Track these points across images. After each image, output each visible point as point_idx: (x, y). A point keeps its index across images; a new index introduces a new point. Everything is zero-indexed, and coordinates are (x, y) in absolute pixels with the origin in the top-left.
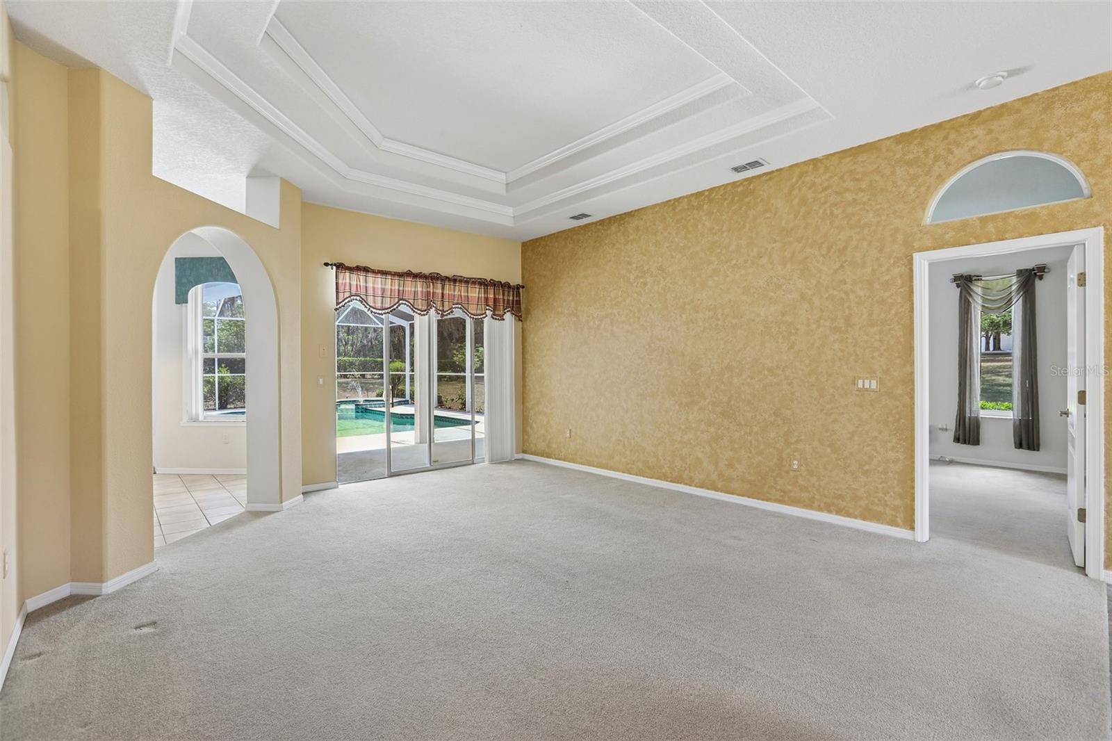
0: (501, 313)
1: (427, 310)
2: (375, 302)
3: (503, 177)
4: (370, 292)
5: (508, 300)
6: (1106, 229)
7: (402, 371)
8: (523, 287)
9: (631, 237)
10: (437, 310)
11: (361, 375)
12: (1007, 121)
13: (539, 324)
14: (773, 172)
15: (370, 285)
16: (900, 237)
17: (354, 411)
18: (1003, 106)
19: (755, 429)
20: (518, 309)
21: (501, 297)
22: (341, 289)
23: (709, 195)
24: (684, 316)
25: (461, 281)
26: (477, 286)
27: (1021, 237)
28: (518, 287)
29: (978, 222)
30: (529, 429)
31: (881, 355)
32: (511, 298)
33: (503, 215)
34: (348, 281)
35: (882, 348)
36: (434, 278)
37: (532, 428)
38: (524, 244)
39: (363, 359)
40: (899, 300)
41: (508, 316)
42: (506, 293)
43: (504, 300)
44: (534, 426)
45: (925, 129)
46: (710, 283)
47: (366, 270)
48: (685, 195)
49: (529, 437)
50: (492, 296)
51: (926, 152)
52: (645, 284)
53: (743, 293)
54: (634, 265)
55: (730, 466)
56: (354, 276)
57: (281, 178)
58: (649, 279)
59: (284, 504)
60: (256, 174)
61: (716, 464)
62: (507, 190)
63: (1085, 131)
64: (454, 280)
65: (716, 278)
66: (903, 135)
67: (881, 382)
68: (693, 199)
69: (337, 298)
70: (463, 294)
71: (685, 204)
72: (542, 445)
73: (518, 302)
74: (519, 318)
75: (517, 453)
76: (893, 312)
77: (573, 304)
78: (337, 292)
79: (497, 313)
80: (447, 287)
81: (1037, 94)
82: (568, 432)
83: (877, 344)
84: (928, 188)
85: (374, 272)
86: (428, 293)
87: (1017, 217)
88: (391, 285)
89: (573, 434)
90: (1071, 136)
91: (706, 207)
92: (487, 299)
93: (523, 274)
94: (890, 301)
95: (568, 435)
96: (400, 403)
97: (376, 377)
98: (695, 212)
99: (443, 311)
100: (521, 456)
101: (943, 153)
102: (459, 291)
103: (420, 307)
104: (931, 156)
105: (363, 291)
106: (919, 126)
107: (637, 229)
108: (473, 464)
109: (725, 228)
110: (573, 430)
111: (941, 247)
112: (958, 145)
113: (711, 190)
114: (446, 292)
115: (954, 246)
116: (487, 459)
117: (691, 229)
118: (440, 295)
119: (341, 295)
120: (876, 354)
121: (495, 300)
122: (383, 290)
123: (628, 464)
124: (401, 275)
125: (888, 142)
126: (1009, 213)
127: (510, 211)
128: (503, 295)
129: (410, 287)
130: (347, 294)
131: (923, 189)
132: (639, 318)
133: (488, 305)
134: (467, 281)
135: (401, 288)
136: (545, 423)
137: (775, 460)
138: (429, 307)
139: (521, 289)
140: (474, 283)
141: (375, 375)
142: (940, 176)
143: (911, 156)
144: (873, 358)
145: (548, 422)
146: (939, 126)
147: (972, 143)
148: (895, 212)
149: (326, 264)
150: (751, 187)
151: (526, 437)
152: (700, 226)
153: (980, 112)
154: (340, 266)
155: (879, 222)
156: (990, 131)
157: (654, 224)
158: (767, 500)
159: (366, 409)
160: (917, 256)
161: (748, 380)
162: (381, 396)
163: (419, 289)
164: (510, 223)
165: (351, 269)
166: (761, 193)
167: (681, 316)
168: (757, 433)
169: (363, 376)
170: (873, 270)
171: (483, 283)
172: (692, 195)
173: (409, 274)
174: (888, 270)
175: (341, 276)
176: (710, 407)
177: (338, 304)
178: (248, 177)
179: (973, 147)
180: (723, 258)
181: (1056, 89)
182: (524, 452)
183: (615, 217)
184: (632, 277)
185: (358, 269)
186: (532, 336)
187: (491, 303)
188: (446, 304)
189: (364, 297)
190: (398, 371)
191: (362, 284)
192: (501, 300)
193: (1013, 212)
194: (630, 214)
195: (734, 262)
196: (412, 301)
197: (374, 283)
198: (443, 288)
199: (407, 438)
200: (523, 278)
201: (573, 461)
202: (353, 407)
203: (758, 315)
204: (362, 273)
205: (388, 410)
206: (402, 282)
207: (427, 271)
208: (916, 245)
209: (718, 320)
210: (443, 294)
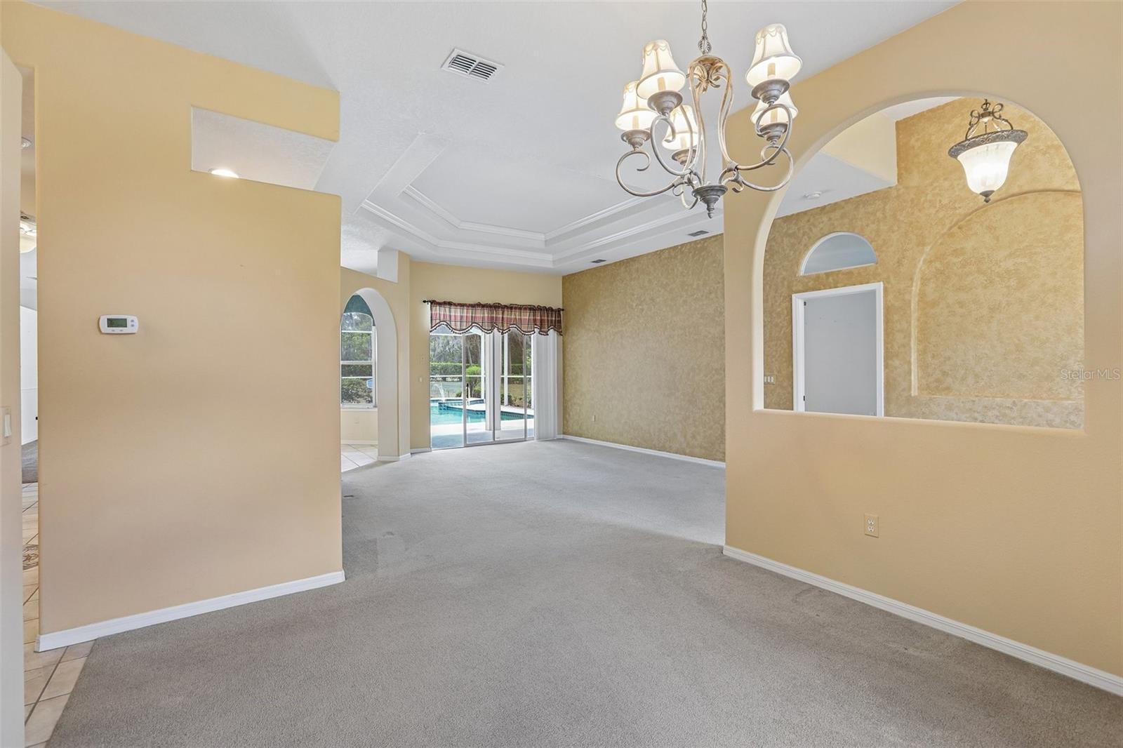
0: (546, 330)
1: (492, 330)
2: (455, 326)
3: (542, 237)
4: (453, 318)
5: (552, 321)
6: (884, 284)
7: (478, 374)
8: (563, 310)
9: (634, 276)
10: (498, 329)
11: (442, 378)
12: (838, 214)
13: (574, 338)
14: (717, 235)
15: (453, 314)
16: (786, 283)
17: (438, 408)
18: (836, 204)
19: (708, 411)
20: (558, 326)
21: (546, 318)
22: (434, 318)
23: (681, 249)
24: (666, 333)
25: (516, 308)
26: (528, 311)
27: (845, 286)
28: (559, 310)
29: (824, 276)
30: (567, 416)
31: (776, 360)
32: (554, 319)
33: (545, 261)
34: (438, 312)
35: (777, 356)
36: (496, 307)
37: (569, 415)
38: (564, 278)
39: (445, 364)
40: (786, 324)
41: (551, 332)
42: (550, 315)
43: (548, 320)
44: (571, 413)
45: (798, 214)
46: (681, 310)
47: (450, 304)
48: (666, 247)
49: (567, 422)
50: (539, 318)
51: (799, 229)
52: (642, 310)
53: (701, 318)
54: (636, 296)
55: (694, 437)
56: (442, 309)
57: (400, 252)
58: (645, 307)
59: (400, 457)
60: (384, 250)
61: (685, 437)
62: (546, 245)
63: (874, 223)
64: (511, 308)
65: (685, 307)
66: (787, 217)
67: (777, 378)
68: (671, 250)
69: (432, 324)
70: (517, 317)
71: (666, 254)
72: (576, 428)
73: (560, 322)
74: (560, 333)
75: (558, 434)
76: (782, 332)
77: (597, 324)
78: (431, 320)
79: (542, 330)
80: (506, 312)
81: (851, 198)
82: (593, 417)
83: (774, 353)
84: (800, 253)
85: (455, 305)
86: (492, 318)
87: (843, 274)
88: (467, 313)
89: (597, 419)
90: (867, 226)
91: (679, 257)
92: (535, 320)
93: (563, 300)
94: (781, 325)
95: (593, 420)
96: (476, 402)
97: (456, 380)
98: (673, 260)
99: (503, 330)
100: (561, 436)
101: (807, 230)
102: (515, 315)
103: (486, 328)
104: (802, 231)
105: (448, 318)
106: (795, 212)
107: (637, 270)
108: (526, 441)
109: (690, 272)
110: (597, 416)
111: (806, 291)
112: (815, 226)
113: (682, 245)
114: (505, 316)
115: (813, 290)
116: (535, 438)
117: (670, 271)
118: (501, 319)
119: (434, 321)
120: (774, 360)
121: (541, 321)
122: (461, 317)
123: (632, 439)
124: (473, 306)
125: (779, 221)
126: (839, 271)
127: (550, 257)
128: (548, 317)
129: (479, 314)
130: (438, 321)
131: (797, 253)
132: (638, 334)
133: (535, 325)
134: (521, 308)
135: (474, 315)
136: (578, 411)
137: (719, 432)
138: (493, 327)
139: (562, 312)
140: (525, 309)
141: (455, 378)
142: (805, 245)
143: (790, 231)
144: (772, 362)
145: (580, 410)
146: (805, 213)
147: (821, 226)
148: (783, 266)
149: (425, 302)
150: (706, 244)
151: (565, 422)
152: (676, 270)
153: (825, 206)
154: (433, 303)
155: (775, 273)
156: (830, 219)
157: (648, 267)
158: (715, 460)
159: (448, 407)
160: (794, 296)
161: (704, 378)
162: (460, 396)
163: (486, 315)
164: (550, 266)
165: (440, 304)
166: (711, 249)
167: (664, 333)
168: (709, 414)
169: (444, 379)
170: (772, 304)
171: (532, 309)
172: (671, 248)
173: (479, 305)
174: (780, 305)
175: (434, 308)
176: (682, 397)
177: (432, 328)
178: (378, 251)
179: (822, 228)
180: (689, 293)
181: (860, 196)
182: (564, 433)
183: (623, 261)
184: (634, 305)
185: (445, 303)
186: (569, 346)
187: (538, 323)
188: (505, 325)
189: (449, 322)
190: (474, 374)
191: (448, 313)
192: (546, 321)
193: (841, 271)
194: (633, 259)
195: (695, 296)
196: (481, 324)
197: (455, 312)
198: (503, 314)
199: (479, 427)
200: (563, 303)
201: (597, 439)
202: (437, 404)
203: (709, 333)
204: (448, 306)
205: (465, 406)
206: (474, 311)
207: (491, 302)
208: (794, 289)
209: (686, 336)
210: (503, 318)
